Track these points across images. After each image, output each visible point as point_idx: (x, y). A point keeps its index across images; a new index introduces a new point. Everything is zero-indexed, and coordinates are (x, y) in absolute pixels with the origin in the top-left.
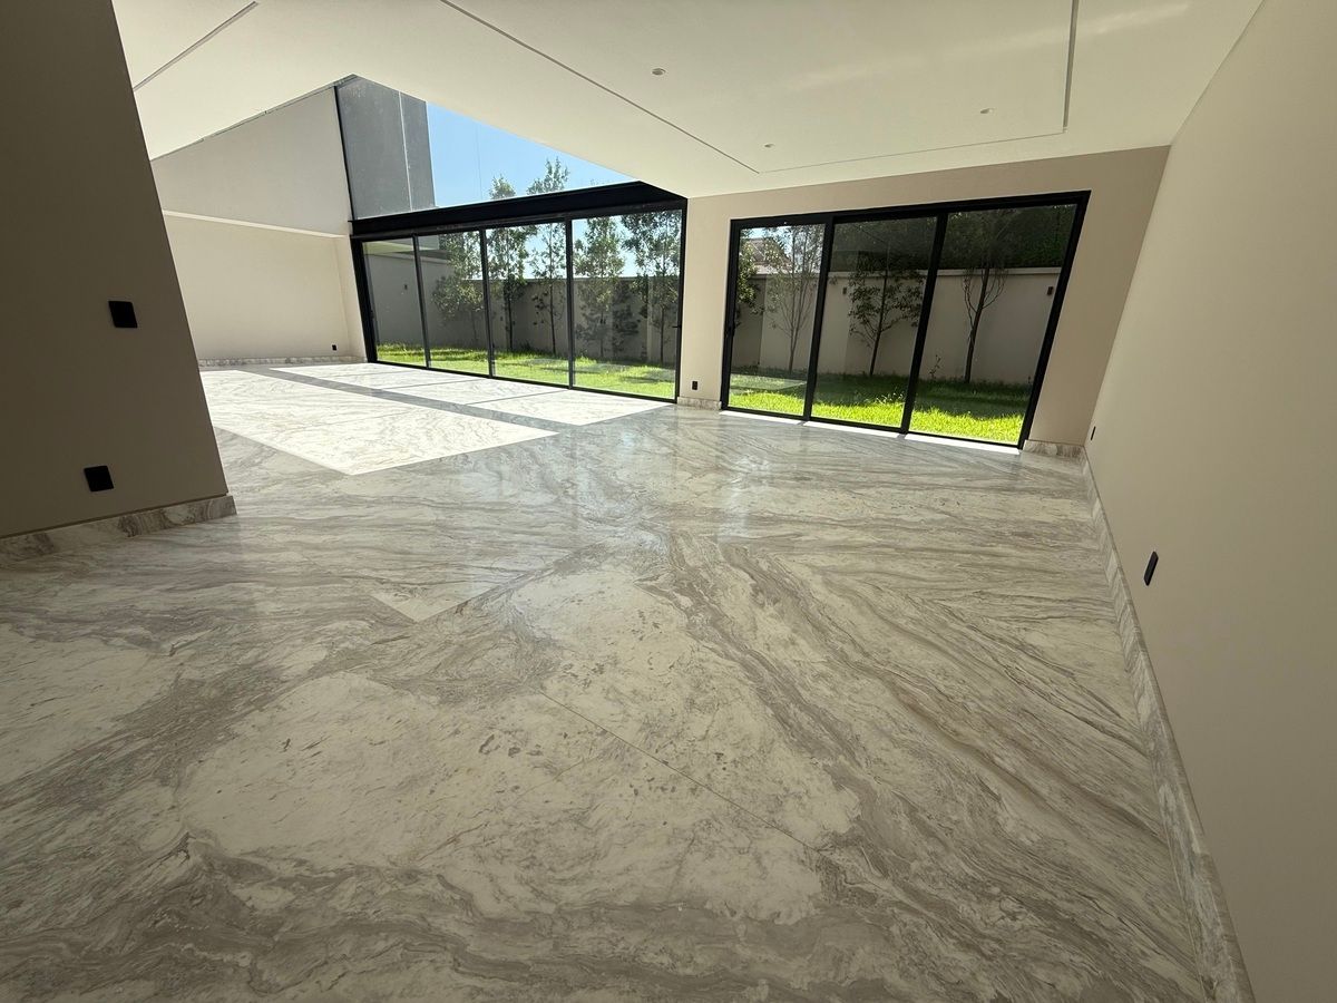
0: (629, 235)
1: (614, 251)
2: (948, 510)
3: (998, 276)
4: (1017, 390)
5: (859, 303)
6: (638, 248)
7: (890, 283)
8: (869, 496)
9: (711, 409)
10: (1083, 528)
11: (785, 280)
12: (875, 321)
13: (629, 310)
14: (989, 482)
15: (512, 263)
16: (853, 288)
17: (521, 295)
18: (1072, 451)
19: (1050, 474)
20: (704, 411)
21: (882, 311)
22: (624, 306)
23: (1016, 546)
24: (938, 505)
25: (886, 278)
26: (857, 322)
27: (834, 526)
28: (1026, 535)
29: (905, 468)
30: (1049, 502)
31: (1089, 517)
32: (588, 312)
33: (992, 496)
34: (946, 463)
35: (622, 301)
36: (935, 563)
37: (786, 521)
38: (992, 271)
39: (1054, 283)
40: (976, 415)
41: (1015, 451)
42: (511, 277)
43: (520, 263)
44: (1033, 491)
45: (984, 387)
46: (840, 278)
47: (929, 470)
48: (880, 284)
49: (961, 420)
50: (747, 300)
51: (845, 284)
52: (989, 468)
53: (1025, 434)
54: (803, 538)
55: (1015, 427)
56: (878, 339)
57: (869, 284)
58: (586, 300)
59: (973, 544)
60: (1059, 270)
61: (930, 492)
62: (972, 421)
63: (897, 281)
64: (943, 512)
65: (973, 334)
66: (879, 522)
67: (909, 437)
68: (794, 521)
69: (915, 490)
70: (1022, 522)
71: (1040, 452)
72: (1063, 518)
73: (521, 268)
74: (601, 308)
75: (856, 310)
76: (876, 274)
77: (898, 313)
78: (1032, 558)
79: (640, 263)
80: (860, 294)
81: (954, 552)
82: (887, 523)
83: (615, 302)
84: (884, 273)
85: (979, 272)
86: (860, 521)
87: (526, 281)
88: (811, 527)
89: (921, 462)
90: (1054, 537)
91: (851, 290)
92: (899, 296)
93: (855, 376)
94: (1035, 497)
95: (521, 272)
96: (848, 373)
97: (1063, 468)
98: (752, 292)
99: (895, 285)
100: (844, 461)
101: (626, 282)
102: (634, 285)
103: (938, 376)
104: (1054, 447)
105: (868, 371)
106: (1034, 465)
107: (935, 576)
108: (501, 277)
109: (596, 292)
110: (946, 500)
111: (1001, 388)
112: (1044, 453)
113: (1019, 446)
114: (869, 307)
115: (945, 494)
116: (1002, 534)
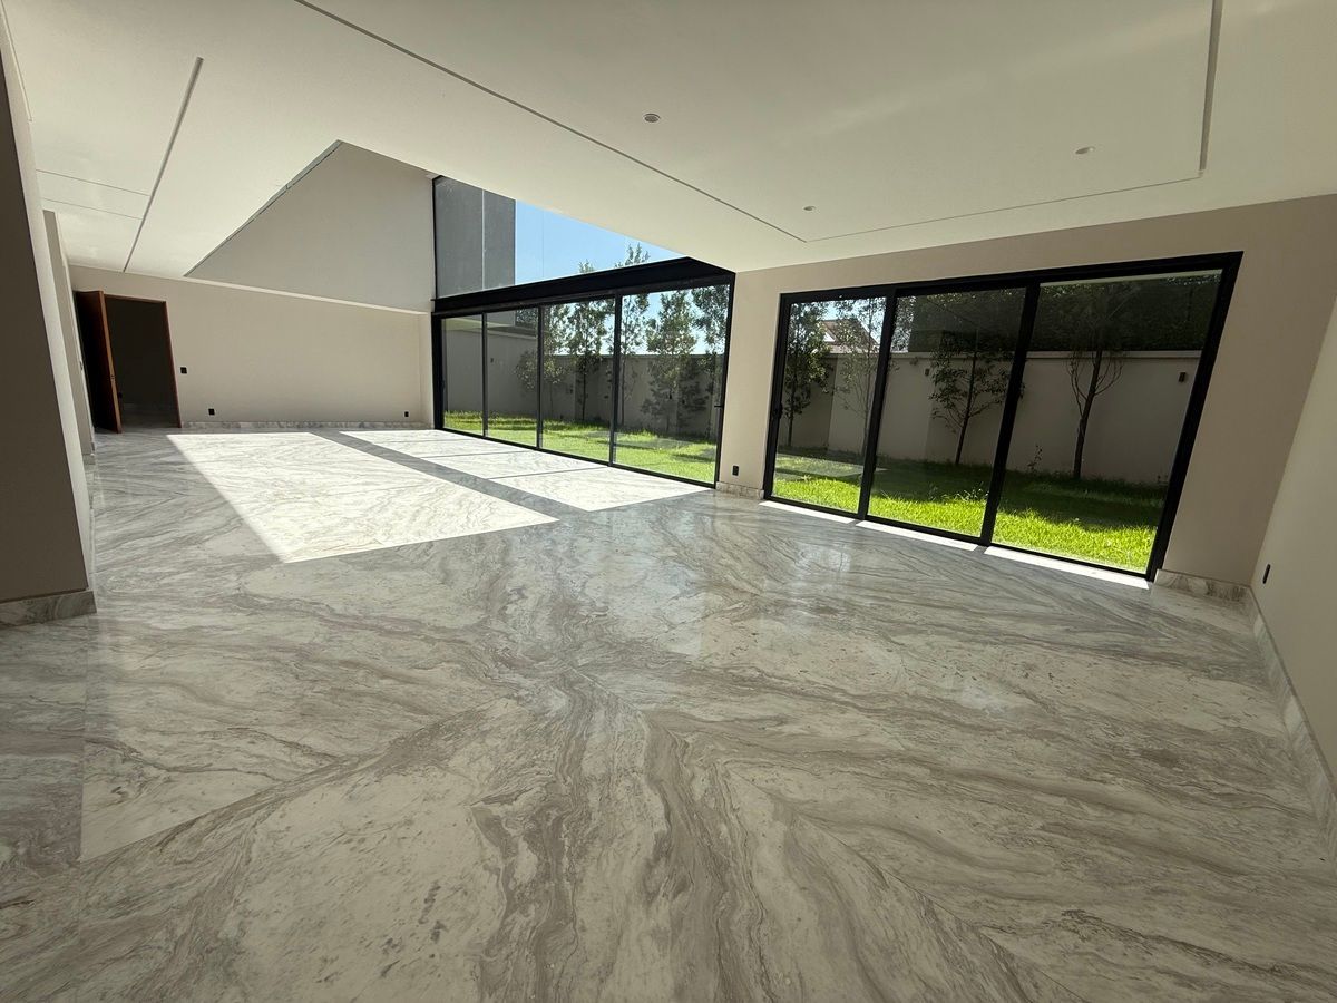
0: (700, 314)
1: (686, 329)
2: (1033, 688)
3: (1113, 359)
4: (1143, 491)
5: (943, 385)
6: (708, 327)
7: (980, 365)
8: (914, 651)
9: (752, 498)
10: (1272, 753)
11: (859, 359)
12: (962, 405)
13: (697, 387)
14: (1100, 637)
15: (591, 340)
16: (936, 369)
17: (596, 369)
18: (1233, 592)
19: (1200, 628)
20: (743, 501)
21: (971, 395)
22: (692, 383)
23: (1151, 786)
24: (1016, 678)
25: (975, 359)
26: (940, 405)
27: (843, 706)
28: (1167, 759)
29: (976, 601)
30: (1203, 685)
31: (1279, 726)
32: (656, 388)
33: (1106, 665)
34: (1040, 598)
35: (691, 378)
36: (998, 814)
37: (773, 688)
38: (1105, 354)
39: (1192, 370)
40: (1085, 525)
41: (1142, 584)
42: (588, 353)
43: (597, 339)
44: (1174, 661)
45: (1099, 485)
46: (921, 358)
47: (1010, 607)
48: (968, 366)
49: (1066, 529)
50: (818, 380)
51: (927, 365)
52: (1102, 612)
53: (1157, 559)
54: (787, 729)
55: (1140, 544)
56: (966, 424)
57: (955, 366)
58: (655, 376)
59: (1070, 773)
60: (1198, 354)
61: (1008, 649)
62: (1081, 532)
63: (988, 362)
64: (1023, 693)
65: (1084, 422)
66: (918, 705)
67: (991, 551)
68: (784, 690)
69: (985, 643)
70: (1159, 727)
71: (1181, 587)
72: (1231, 723)
73: (599, 344)
74: (669, 384)
75: (939, 393)
76: (963, 355)
77: (990, 397)
78: (1183, 822)
79: (710, 340)
80: (943, 376)
81: (1035, 788)
82: (928, 708)
83: (683, 378)
84: (972, 355)
85: (1089, 354)
86: (886, 698)
87: (602, 356)
88: (804, 704)
89: (1001, 593)
90: (1219, 770)
91: (934, 371)
92: (990, 379)
93: (938, 465)
94: (1177, 672)
95: (598, 348)
96: (931, 459)
97: (1220, 619)
98: (823, 370)
99: (985, 367)
100: (894, 585)
101: (696, 358)
102: (703, 363)
103: (1039, 468)
104: (1201, 583)
105: (954, 459)
106: (1173, 611)
107: (994, 851)
108: (578, 353)
109: (665, 368)
110: (1031, 667)
111: (1119, 487)
112: (1187, 590)
113: (1149, 577)
114: (954, 390)
115: (1031, 654)
116: (1122, 752)
